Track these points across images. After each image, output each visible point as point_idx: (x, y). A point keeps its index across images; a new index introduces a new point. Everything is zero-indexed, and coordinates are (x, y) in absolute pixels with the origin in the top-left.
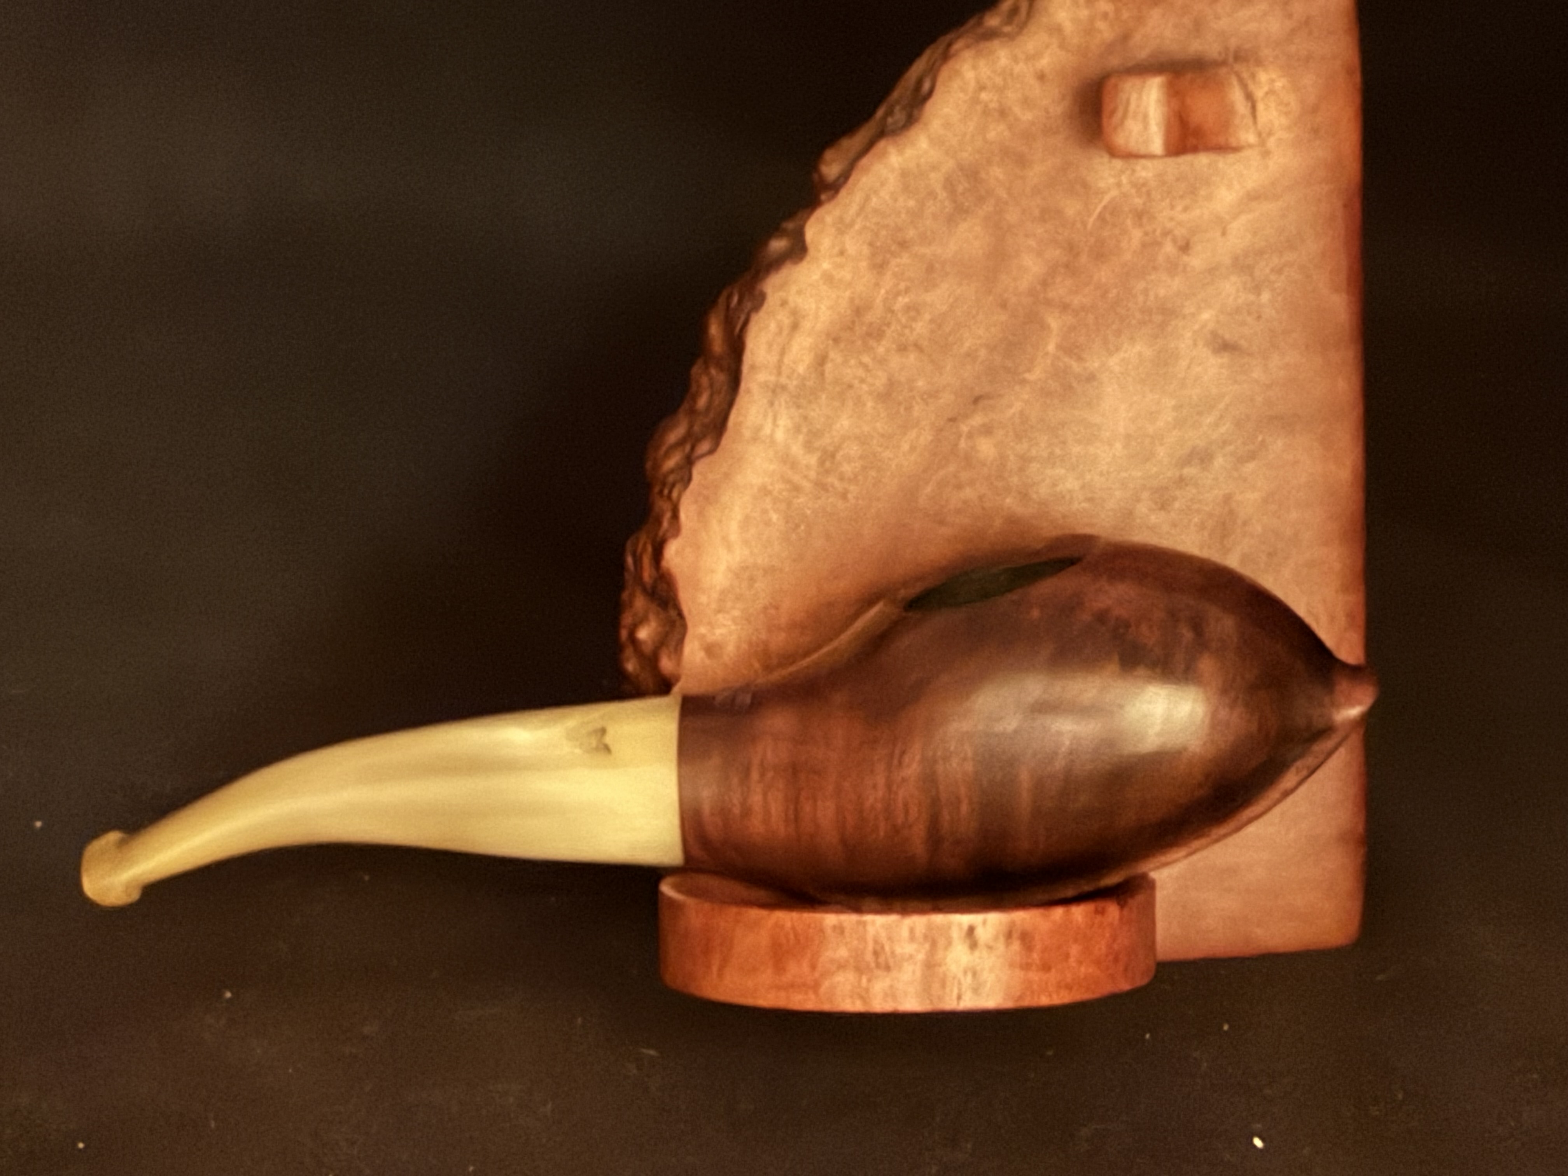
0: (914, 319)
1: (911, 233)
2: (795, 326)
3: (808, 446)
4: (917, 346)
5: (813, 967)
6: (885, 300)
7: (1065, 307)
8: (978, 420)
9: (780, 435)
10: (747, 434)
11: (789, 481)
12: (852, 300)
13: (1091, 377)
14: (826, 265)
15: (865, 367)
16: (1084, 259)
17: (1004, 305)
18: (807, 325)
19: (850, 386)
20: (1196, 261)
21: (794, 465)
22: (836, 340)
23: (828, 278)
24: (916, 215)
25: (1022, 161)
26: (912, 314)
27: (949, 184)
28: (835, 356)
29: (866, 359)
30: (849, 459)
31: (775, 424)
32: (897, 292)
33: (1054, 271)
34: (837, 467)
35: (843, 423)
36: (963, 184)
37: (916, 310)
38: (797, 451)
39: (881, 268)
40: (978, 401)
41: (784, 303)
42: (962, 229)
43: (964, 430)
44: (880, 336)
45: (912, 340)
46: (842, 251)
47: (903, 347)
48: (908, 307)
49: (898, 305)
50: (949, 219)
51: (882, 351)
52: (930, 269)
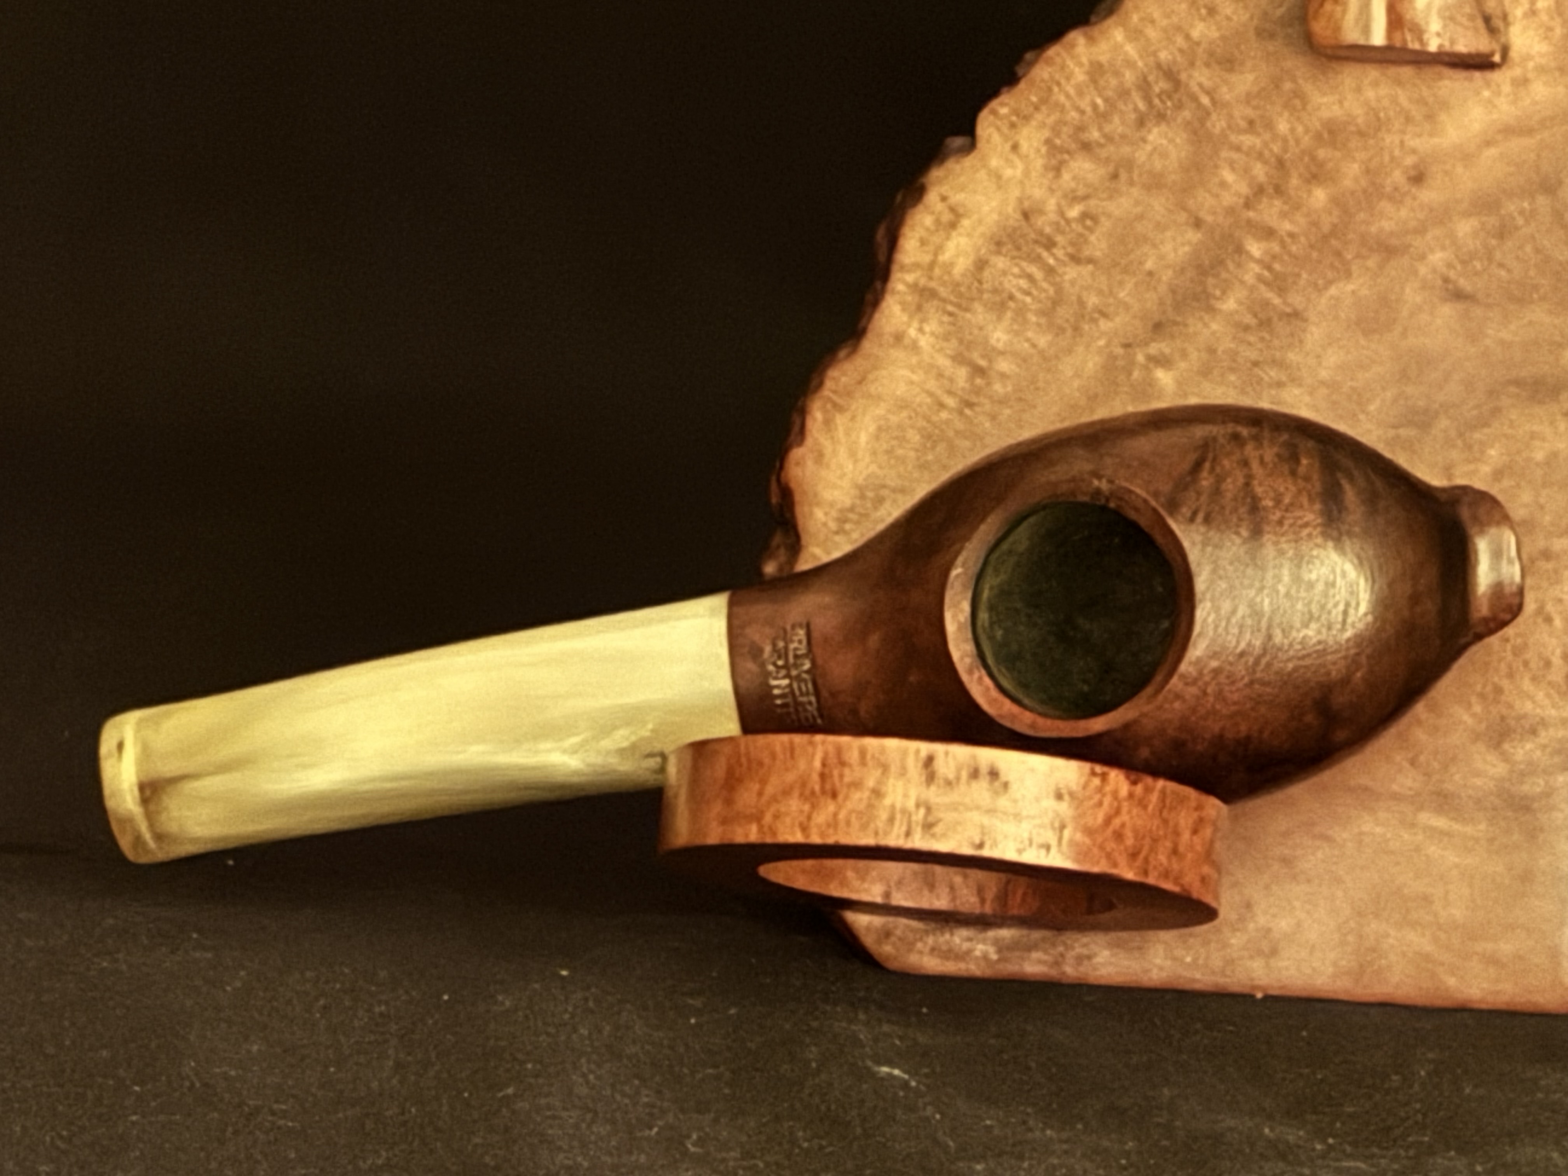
0: (1091, 230)
1: (1095, 135)
2: (953, 225)
4: (1093, 261)
5: (760, 794)
6: (1059, 205)
7: (1269, 233)
8: (1156, 348)
9: (924, 342)
10: (888, 337)
11: (931, 395)
12: (1021, 201)
13: (1296, 315)
14: (994, 163)
15: (1030, 278)
16: (1295, 180)
17: (1198, 223)
18: (966, 222)
19: (1011, 297)
20: (1428, 195)
21: (938, 376)
22: (999, 244)
23: (996, 177)
24: (1103, 115)
25: (1231, 66)
26: (1089, 223)
27: (1144, 86)
28: (997, 261)
29: (1033, 270)
30: (1003, 376)
31: (921, 330)
32: (1074, 198)
33: (1260, 191)
34: (989, 384)
35: (999, 336)
36: (1161, 85)
37: (1095, 219)
38: (943, 362)
39: (1058, 170)
40: (1158, 328)
41: (944, 199)
42: (1155, 135)
43: (1140, 358)
44: (1050, 245)
45: (1087, 252)
46: (1015, 147)
47: (1075, 259)
48: (1085, 216)
49: (1074, 212)
50: (1141, 122)
51: (1051, 261)
52: (1115, 176)
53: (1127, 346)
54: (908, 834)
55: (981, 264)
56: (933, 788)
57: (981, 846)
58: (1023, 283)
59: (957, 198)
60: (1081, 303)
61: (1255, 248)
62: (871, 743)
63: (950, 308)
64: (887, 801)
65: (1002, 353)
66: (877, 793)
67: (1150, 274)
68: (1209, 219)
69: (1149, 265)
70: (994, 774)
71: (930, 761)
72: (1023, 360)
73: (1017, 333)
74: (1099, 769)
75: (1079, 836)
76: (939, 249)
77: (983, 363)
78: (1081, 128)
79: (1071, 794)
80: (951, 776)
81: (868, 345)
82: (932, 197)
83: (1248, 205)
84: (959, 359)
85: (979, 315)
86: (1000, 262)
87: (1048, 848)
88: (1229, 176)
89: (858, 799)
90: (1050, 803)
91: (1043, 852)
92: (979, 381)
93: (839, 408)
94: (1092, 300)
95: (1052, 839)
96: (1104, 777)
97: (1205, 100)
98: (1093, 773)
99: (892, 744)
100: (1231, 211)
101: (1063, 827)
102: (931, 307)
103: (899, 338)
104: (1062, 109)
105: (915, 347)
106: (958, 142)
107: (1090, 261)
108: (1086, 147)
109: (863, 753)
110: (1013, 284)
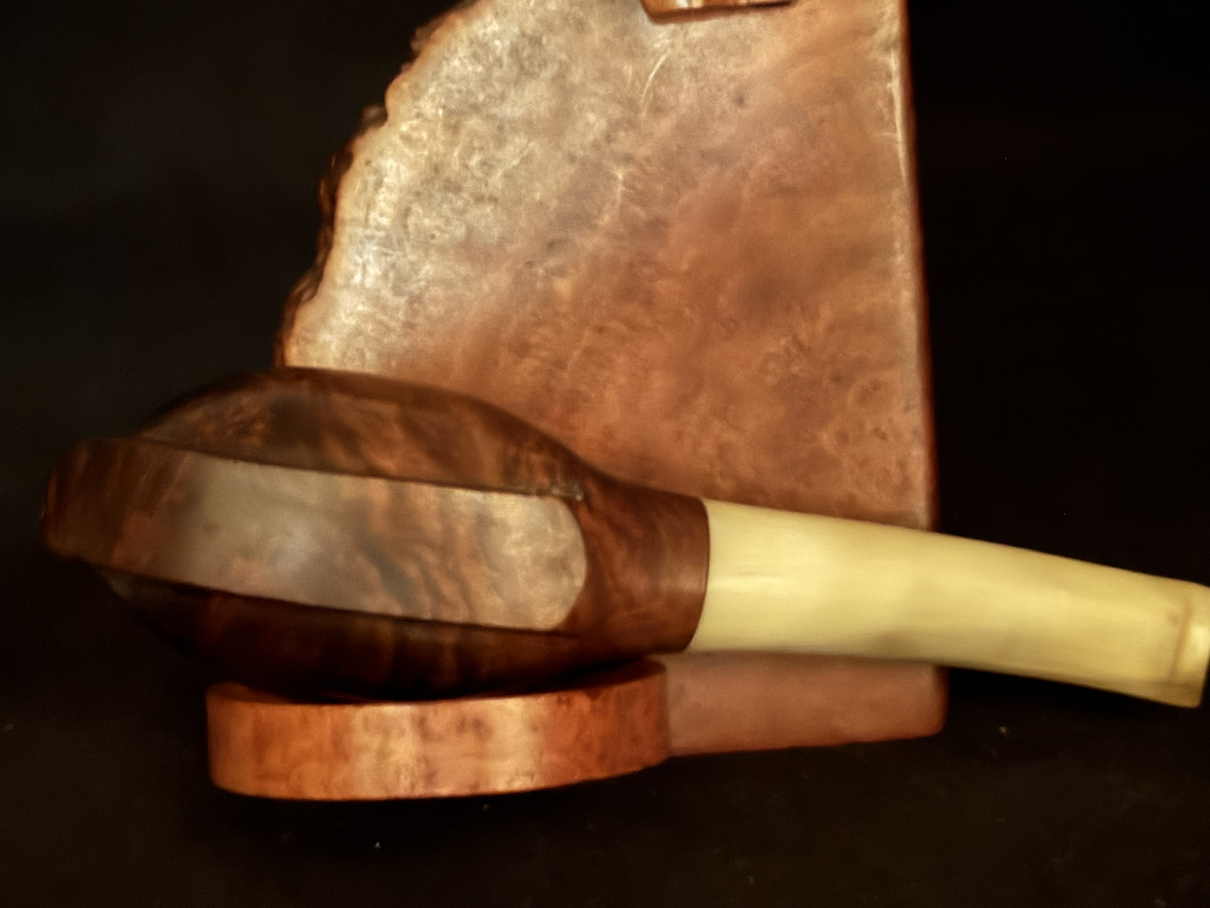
0: (488, 174)
1: (482, 97)
2: (378, 184)
3: (397, 291)
4: (493, 199)
5: (285, 756)
6: (461, 157)
7: (628, 159)
8: (552, 262)
9: (370, 282)
10: (340, 281)
11: (381, 323)
12: (429, 158)
13: (658, 222)
14: (404, 128)
15: (446, 218)
16: (643, 115)
17: (572, 158)
18: (389, 182)
19: (433, 237)
20: (749, 112)
21: (384, 309)
22: (418, 194)
23: (407, 139)
24: (486, 81)
25: (581, 26)
26: (487, 169)
27: (514, 52)
28: (416, 208)
29: (446, 211)
30: (435, 301)
32: (472, 150)
33: (615, 125)
34: (424, 308)
36: (528, 50)
37: (491, 166)
38: (386, 294)
39: (455, 129)
40: (551, 246)
41: (368, 163)
42: (530, 91)
43: (541, 271)
44: (458, 189)
47: (479, 199)
48: (483, 163)
49: (474, 162)
50: (517, 82)
53: (530, 264)
54: (414, 785)
55: (404, 212)
56: (430, 744)
57: (476, 785)
58: (441, 223)
59: (379, 161)
60: (489, 234)
61: (619, 173)
62: (373, 710)
64: (392, 759)
66: (383, 754)
67: (541, 204)
68: (580, 153)
69: (538, 196)
70: (477, 723)
71: (423, 721)
72: (449, 284)
73: (441, 264)
76: (370, 205)
78: (469, 94)
79: (544, 724)
81: (325, 288)
82: (358, 163)
83: (609, 138)
86: (419, 210)
88: (591, 117)
89: (366, 761)
90: (527, 737)
91: (528, 779)
92: (416, 306)
94: (497, 231)
96: (569, 702)
98: (560, 702)
99: (391, 709)
100: (596, 145)
106: (372, 112)
108: (476, 108)
109: (365, 720)
110: (431, 225)
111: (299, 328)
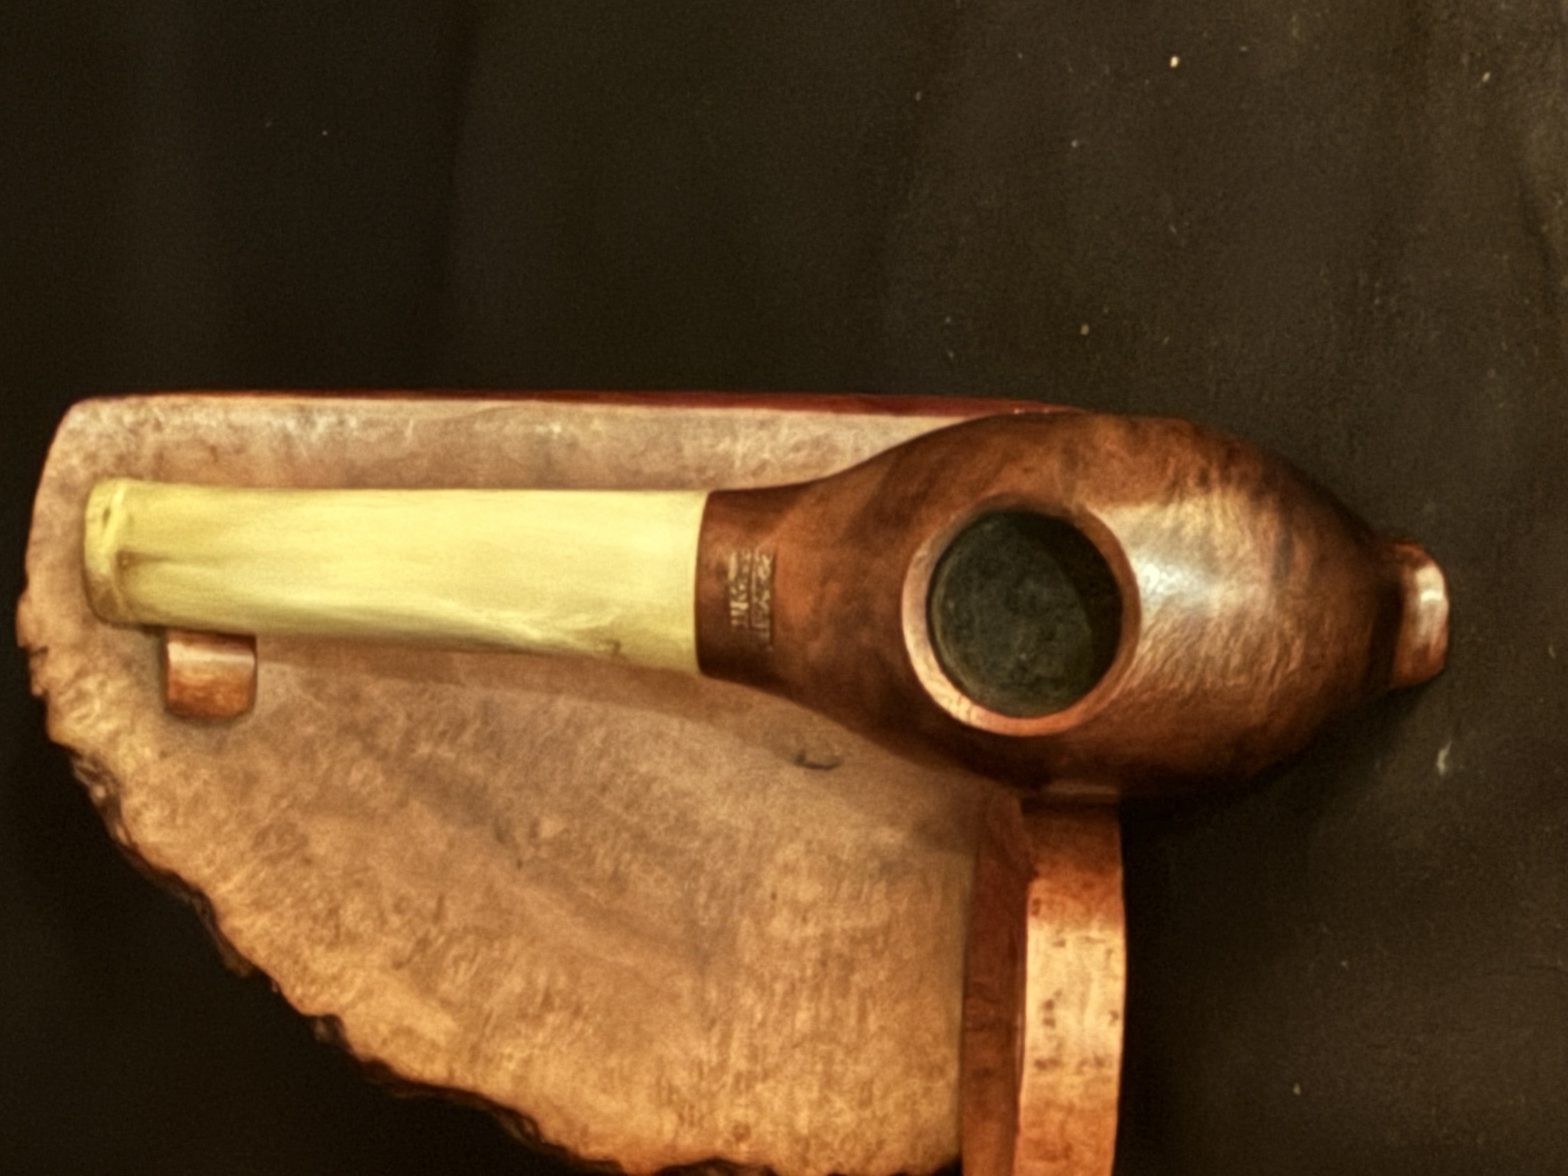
0: (411, 903)
1: (321, 905)
2: (410, 1033)
3: (536, 1023)
8: (521, 837)
9: (521, 1054)
10: (517, 1090)
12: (385, 972)
15: (458, 959)
16: (359, 716)
18: (407, 1021)
19: (477, 975)
22: (427, 989)
23: (363, 996)
25: (252, 779)
26: (404, 905)
28: (443, 990)
29: (451, 956)
30: (552, 978)
31: (510, 1057)
32: (383, 920)
33: (369, 749)
34: (559, 992)
35: (515, 984)
36: (273, 846)
37: (402, 899)
38: (541, 1037)
39: (353, 938)
40: (502, 836)
41: (384, 1043)
42: (320, 848)
45: (432, 904)
46: (335, 978)
47: (438, 916)
48: (398, 909)
49: (395, 920)
50: (308, 862)
51: (441, 940)
52: (359, 884)
53: (520, 864)
54: (1106, 1080)
55: (446, 1004)
56: (1065, 1059)
57: (1114, 1015)
58: (463, 965)
59: (384, 1029)
60: (481, 909)
61: (424, 749)
62: (1024, 1118)
63: (488, 1031)
64: (1077, 1102)
65: (530, 982)
66: (1070, 1110)
67: (450, 845)
69: (442, 847)
70: (1049, 1005)
71: (1041, 1065)
72: (534, 961)
73: (510, 967)
74: (1030, 908)
75: (1095, 924)
76: (434, 1045)
77: (539, 999)
78: (315, 918)
79: (1059, 932)
80: (1054, 1043)
81: (526, 1105)
82: (385, 1054)
84: (538, 1021)
85: (495, 1003)
86: (445, 987)
87: (1109, 952)
89: (1075, 1128)
90: (1070, 952)
91: (1113, 956)
92: (557, 1002)
93: (585, 1131)
94: (477, 898)
95: (1101, 949)
97: (284, 803)
99: (1024, 1098)
100: (389, 774)
101: (1088, 940)
102: (487, 1048)
103: (519, 1079)
104: (295, 937)
105: (527, 1062)
106: (321, 1029)
107: (441, 901)
108: (333, 912)
109: (1033, 1124)
110: (464, 974)
111: (567, 1141)
